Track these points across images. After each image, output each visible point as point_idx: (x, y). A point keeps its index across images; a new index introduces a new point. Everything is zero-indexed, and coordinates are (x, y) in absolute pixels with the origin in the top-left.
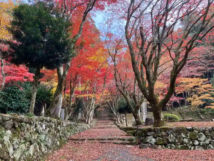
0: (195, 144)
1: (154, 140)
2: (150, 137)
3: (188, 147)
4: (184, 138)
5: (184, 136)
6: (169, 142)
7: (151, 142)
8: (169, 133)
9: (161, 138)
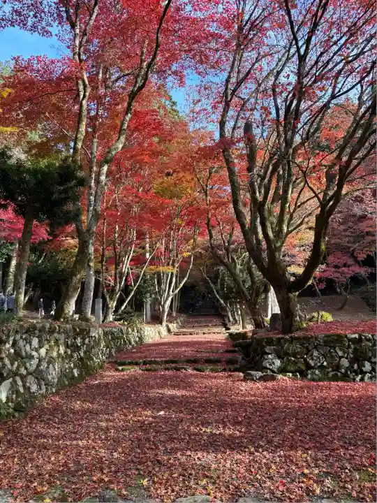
0: (364, 369)
1: (278, 363)
2: (270, 356)
3: (349, 377)
4: (341, 358)
5: (340, 353)
6: (309, 367)
7: (271, 367)
8: (310, 348)
9: (293, 359)
